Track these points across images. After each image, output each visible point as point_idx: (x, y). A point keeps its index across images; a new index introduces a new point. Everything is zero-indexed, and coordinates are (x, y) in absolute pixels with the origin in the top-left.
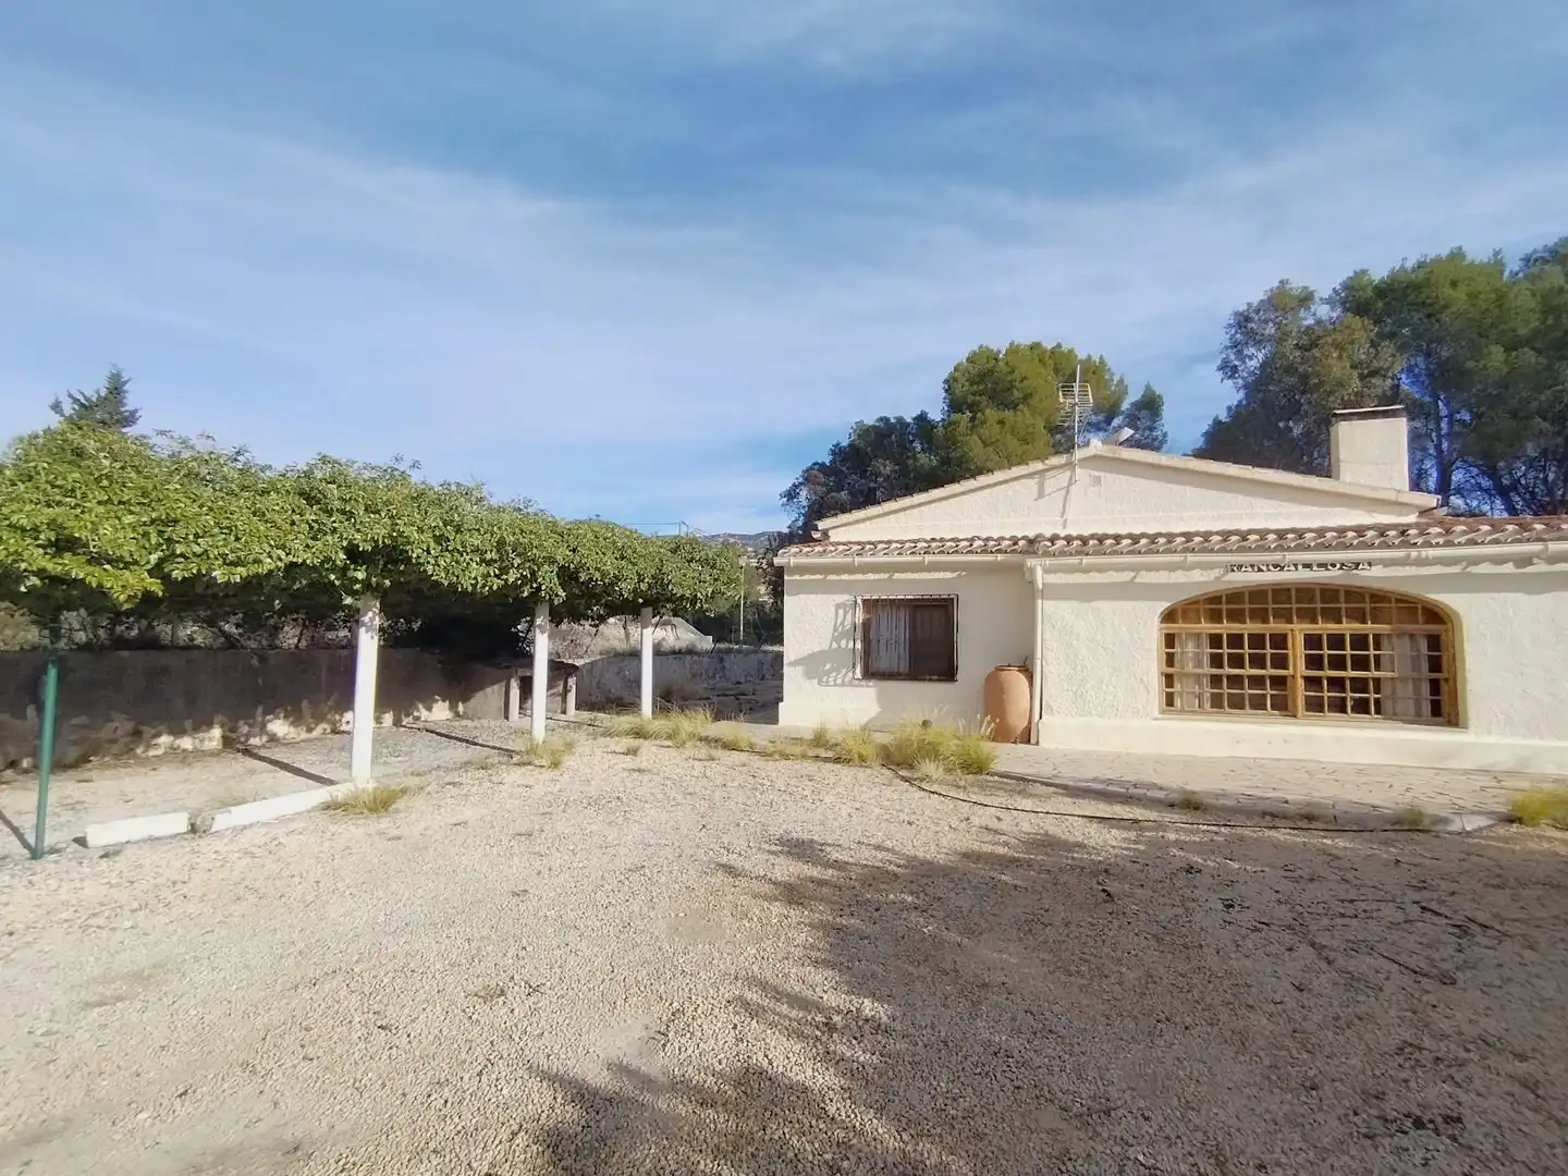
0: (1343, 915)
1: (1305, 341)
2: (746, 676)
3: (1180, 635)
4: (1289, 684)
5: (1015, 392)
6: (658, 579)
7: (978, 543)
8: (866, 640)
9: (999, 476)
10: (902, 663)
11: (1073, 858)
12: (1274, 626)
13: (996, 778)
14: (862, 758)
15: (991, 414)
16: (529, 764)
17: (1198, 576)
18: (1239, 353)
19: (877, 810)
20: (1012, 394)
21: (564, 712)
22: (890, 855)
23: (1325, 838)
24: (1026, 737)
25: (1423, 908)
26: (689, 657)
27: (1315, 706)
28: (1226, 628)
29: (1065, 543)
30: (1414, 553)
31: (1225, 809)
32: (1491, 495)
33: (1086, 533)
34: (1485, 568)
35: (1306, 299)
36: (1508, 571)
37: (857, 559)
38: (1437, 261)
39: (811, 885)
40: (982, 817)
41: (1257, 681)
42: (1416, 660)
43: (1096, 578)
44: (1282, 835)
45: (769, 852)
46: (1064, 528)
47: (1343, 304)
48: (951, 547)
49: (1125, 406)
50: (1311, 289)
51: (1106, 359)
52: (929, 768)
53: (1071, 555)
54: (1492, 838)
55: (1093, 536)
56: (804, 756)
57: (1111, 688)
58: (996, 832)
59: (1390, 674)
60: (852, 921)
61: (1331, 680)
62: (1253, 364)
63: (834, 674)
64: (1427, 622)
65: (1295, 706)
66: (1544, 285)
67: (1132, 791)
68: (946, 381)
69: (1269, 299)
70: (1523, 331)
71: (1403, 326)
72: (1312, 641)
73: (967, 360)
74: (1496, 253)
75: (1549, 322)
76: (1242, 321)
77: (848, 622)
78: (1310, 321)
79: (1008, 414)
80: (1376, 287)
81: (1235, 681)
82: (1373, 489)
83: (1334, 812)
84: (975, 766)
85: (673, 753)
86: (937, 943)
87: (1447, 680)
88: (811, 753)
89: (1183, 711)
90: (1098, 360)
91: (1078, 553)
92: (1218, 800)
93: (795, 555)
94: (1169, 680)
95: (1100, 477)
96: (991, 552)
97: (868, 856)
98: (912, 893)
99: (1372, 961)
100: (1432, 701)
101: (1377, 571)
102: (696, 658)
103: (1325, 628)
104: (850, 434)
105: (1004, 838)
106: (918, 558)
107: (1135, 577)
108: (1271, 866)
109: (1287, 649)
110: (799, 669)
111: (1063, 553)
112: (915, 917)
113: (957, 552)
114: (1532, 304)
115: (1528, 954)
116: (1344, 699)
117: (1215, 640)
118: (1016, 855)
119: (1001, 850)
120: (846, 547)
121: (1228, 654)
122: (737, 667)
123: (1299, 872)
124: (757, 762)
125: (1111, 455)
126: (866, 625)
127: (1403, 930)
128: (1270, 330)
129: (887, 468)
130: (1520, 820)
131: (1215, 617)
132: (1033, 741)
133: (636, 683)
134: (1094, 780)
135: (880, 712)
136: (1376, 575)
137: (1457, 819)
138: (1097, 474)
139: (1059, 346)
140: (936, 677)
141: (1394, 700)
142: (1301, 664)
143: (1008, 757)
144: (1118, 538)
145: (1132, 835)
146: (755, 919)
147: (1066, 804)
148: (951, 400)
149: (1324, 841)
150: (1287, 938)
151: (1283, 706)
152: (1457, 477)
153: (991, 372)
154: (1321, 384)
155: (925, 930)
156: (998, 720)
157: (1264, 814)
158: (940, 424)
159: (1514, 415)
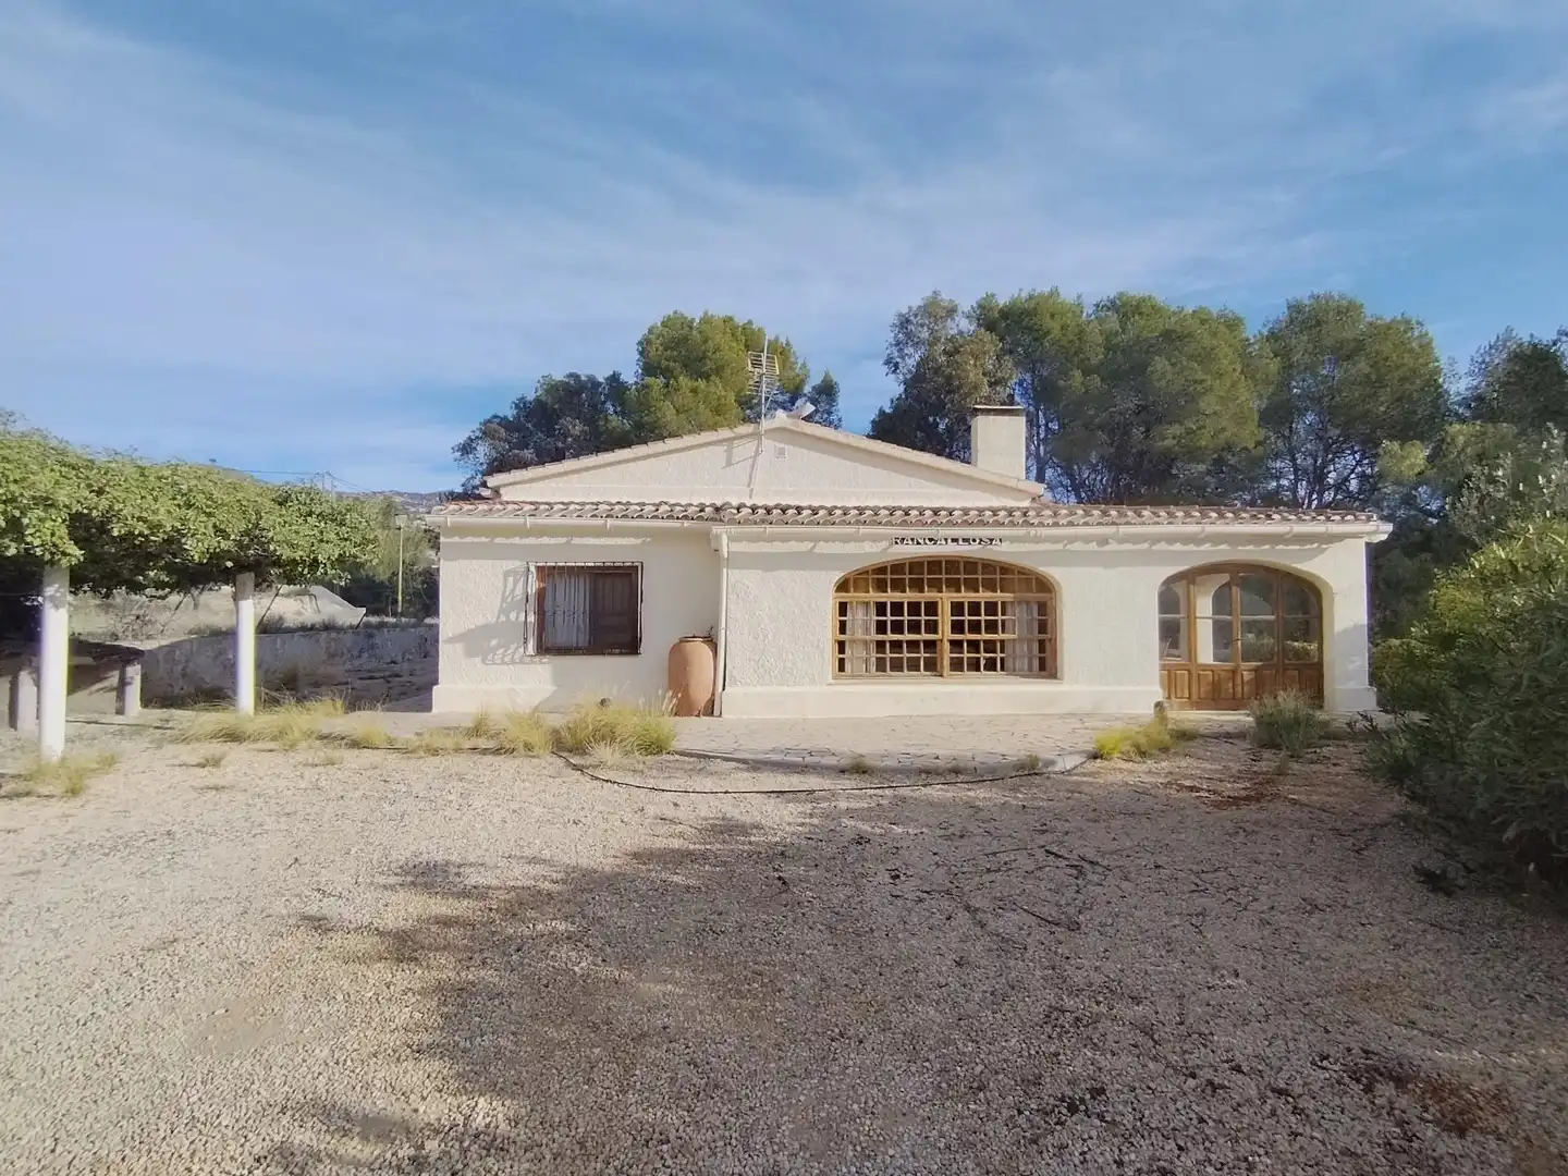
0: (989, 870)
1: (949, 347)
2: (404, 654)
3: (851, 603)
4: (938, 648)
5: (708, 362)
6: (253, 535)
7: (664, 508)
8: (541, 613)
9: (688, 440)
10: (581, 636)
11: (750, 843)
12: (928, 595)
13: (677, 757)
14: (528, 747)
15: (684, 381)
16: (28, 794)
17: (868, 547)
18: (900, 350)
19: (539, 810)
20: (705, 365)
21: (120, 711)
22: (547, 868)
23: (969, 790)
24: (710, 710)
25: (1047, 851)
26: (324, 634)
27: (957, 665)
28: (890, 596)
29: (750, 511)
30: (1032, 531)
31: (886, 770)
32: (1068, 491)
33: (771, 503)
34: (1077, 546)
35: (951, 311)
36: (1091, 548)
37: (530, 520)
38: (1041, 296)
39: (434, 928)
40: (659, 805)
41: (913, 645)
42: (1029, 623)
43: (778, 547)
44: (936, 792)
45: (385, 887)
46: (751, 497)
47: (978, 319)
48: (636, 511)
49: (807, 389)
50: (957, 302)
51: (791, 342)
52: (604, 752)
53: (755, 523)
54: (1085, 775)
55: (776, 507)
56: (458, 750)
57: (790, 657)
58: (672, 821)
59: (1012, 636)
60: (482, 973)
61: (970, 642)
62: (911, 362)
63: (502, 651)
64: (1038, 592)
65: (942, 667)
66: (1107, 327)
67: (809, 759)
68: (640, 343)
69: (925, 306)
70: (1094, 362)
71: (1018, 345)
72: (957, 608)
73: (662, 323)
74: (1079, 297)
75: (1109, 357)
76: (904, 322)
77: (519, 591)
78: (953, 332)
79: (702, 384)
80: (1001, 311)
81: (896, 645)
82: (1001, 476)
83: (973, 764)
84: (654, 747)
85: (278, 758)
86: (588, 986)
87: (1050, 640)
88: (468, 744)
89: (853, 676)
90: (785, 342)
91: (763, 521)
92: (883, 761)
93: (453, 513)
94: (841, 646)
95: (784, 449)
96: (678, 518)
97: (520, 875)
98: (566, 918)
99: (1016, 917)
100: (1040, 658)
101: (1005, 547)
102: (334, 635)
103: (966, 596)
104: (536, 389)
105: (679, 828)
106: (599, 522)
107: (814, 547)
108: (927, 826)
109: (937, 615)
110: (459, 647)
111: (747, 522)
112: (565, 952)
113: (641, 517)
114: (1100, 340)
115: (1125, 885)
116: (979, 658)
117: (881, 608)
118: (691, 847)
119: (676, 844)
120: (516, 507)
121: (892, 621)
122: (391, 645)
123: (951, 830)
124: (393, 759)
125: (796, 429)
126: (541, 594)
127: (1036, 878)
128: (925, 334)
129: (577, 428)
130: (1101, 757)
131: (881, 586)
132: (716, 712)
133: (231, 669)
134: (773, 751)
135: (554, 692)
136: (1004, 552)
137: (1059, 760)
138: (782, 445)
139: (750, 322)
140: (617, 651)
141: (1014, 659)
142: (948, 628)
143: (691, 733)
144: (799, 509)
145: (808, 807)
146: (340, 997)
147: (744, 780)
148: (645, 363)
149: (969, 793)
150: (945, 904)
151: (932, 666)
152: (1049, 473)
153: (686, 339)
154: (959, 387)
155: (576, 969)
156: (680, 695)
157: (921, 771)
158: (634, 387)
159: (1086, 426)
